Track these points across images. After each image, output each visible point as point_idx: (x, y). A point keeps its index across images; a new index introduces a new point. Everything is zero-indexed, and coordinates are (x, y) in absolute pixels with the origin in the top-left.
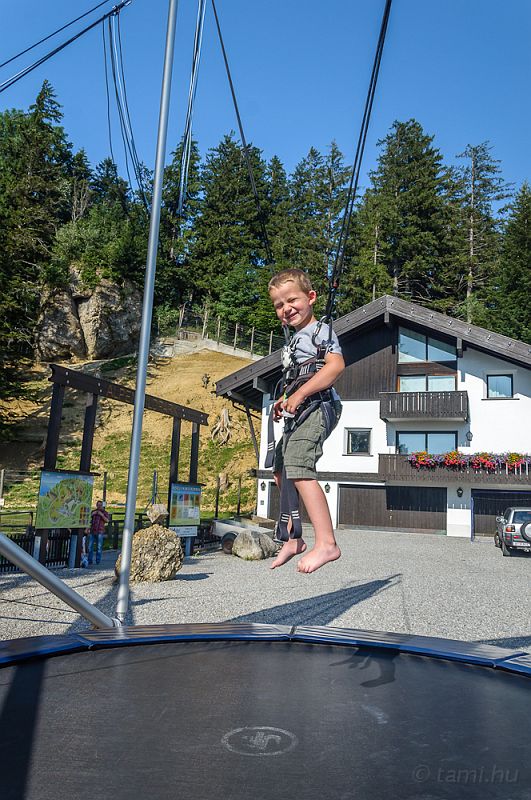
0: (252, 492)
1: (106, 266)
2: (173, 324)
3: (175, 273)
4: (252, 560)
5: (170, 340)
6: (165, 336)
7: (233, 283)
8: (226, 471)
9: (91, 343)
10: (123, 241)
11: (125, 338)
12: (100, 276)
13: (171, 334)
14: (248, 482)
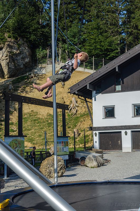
0: (90, 137)
1: (9, 32)
2: (44, 57)
3: (43, 32)
4: (93, 168)
5: (44, 65)
6: (41, 64)
7: (72, 34)
8: (77, 128)
9: (6, 70)
10: (16, 18)
11: (22, 66)
12: (7, 37)
13: (44, 62)
14: (88, 132)
